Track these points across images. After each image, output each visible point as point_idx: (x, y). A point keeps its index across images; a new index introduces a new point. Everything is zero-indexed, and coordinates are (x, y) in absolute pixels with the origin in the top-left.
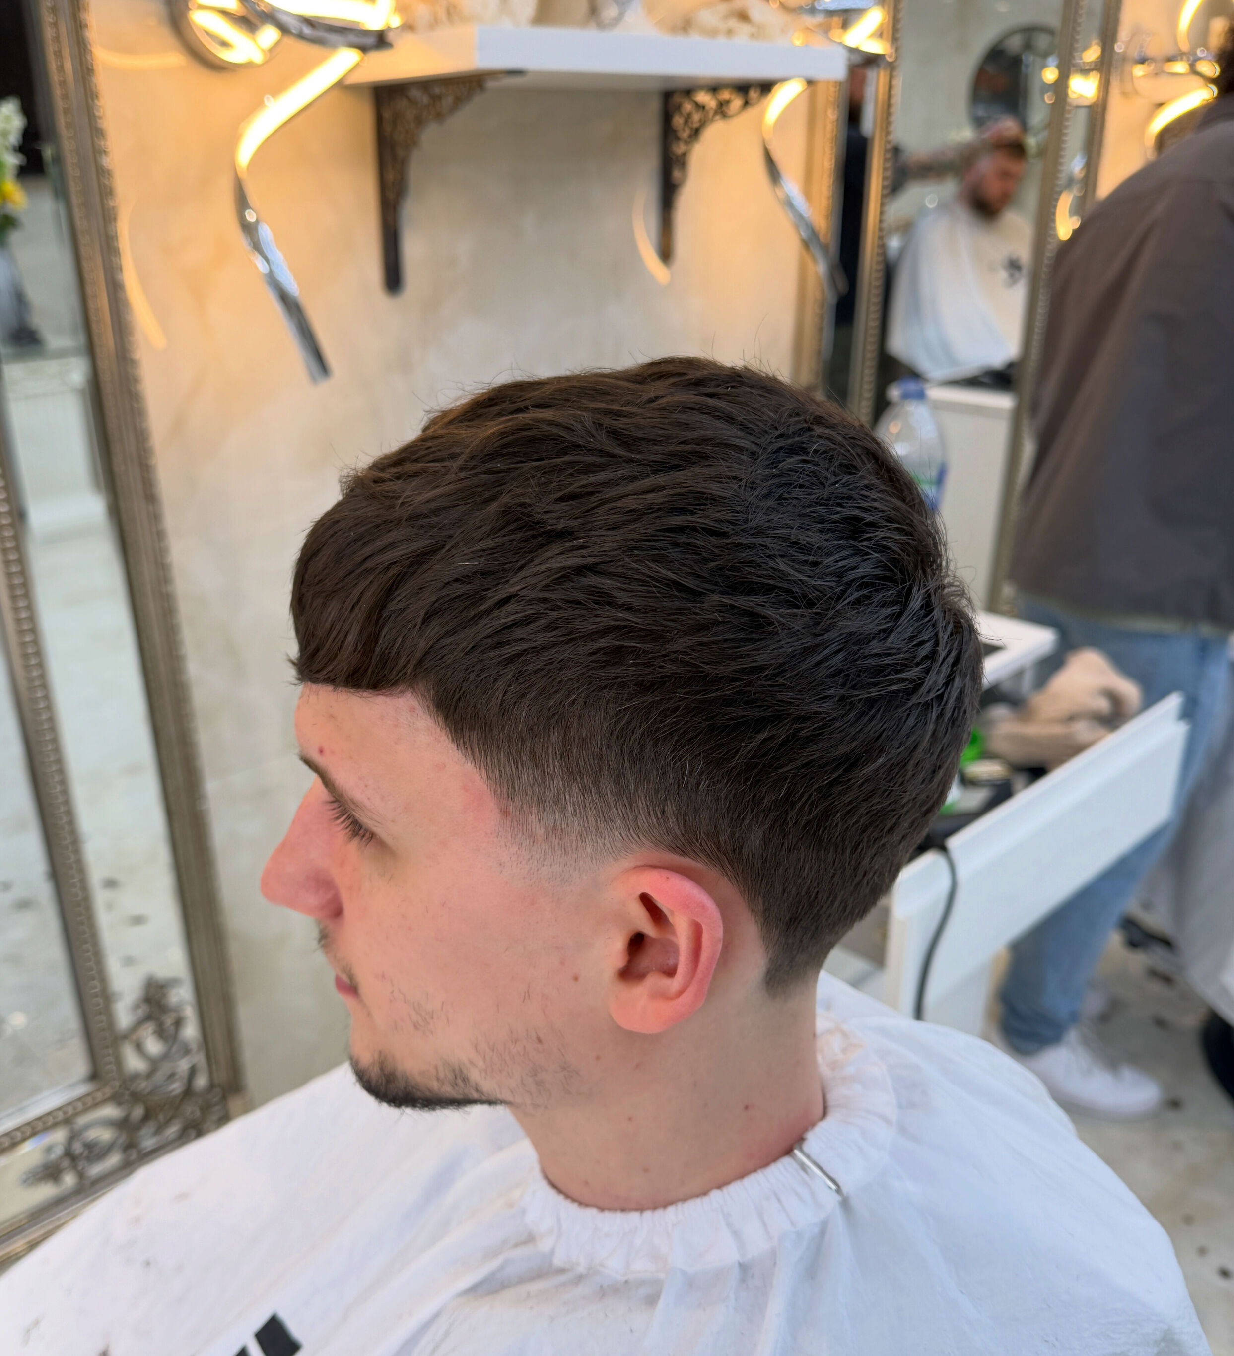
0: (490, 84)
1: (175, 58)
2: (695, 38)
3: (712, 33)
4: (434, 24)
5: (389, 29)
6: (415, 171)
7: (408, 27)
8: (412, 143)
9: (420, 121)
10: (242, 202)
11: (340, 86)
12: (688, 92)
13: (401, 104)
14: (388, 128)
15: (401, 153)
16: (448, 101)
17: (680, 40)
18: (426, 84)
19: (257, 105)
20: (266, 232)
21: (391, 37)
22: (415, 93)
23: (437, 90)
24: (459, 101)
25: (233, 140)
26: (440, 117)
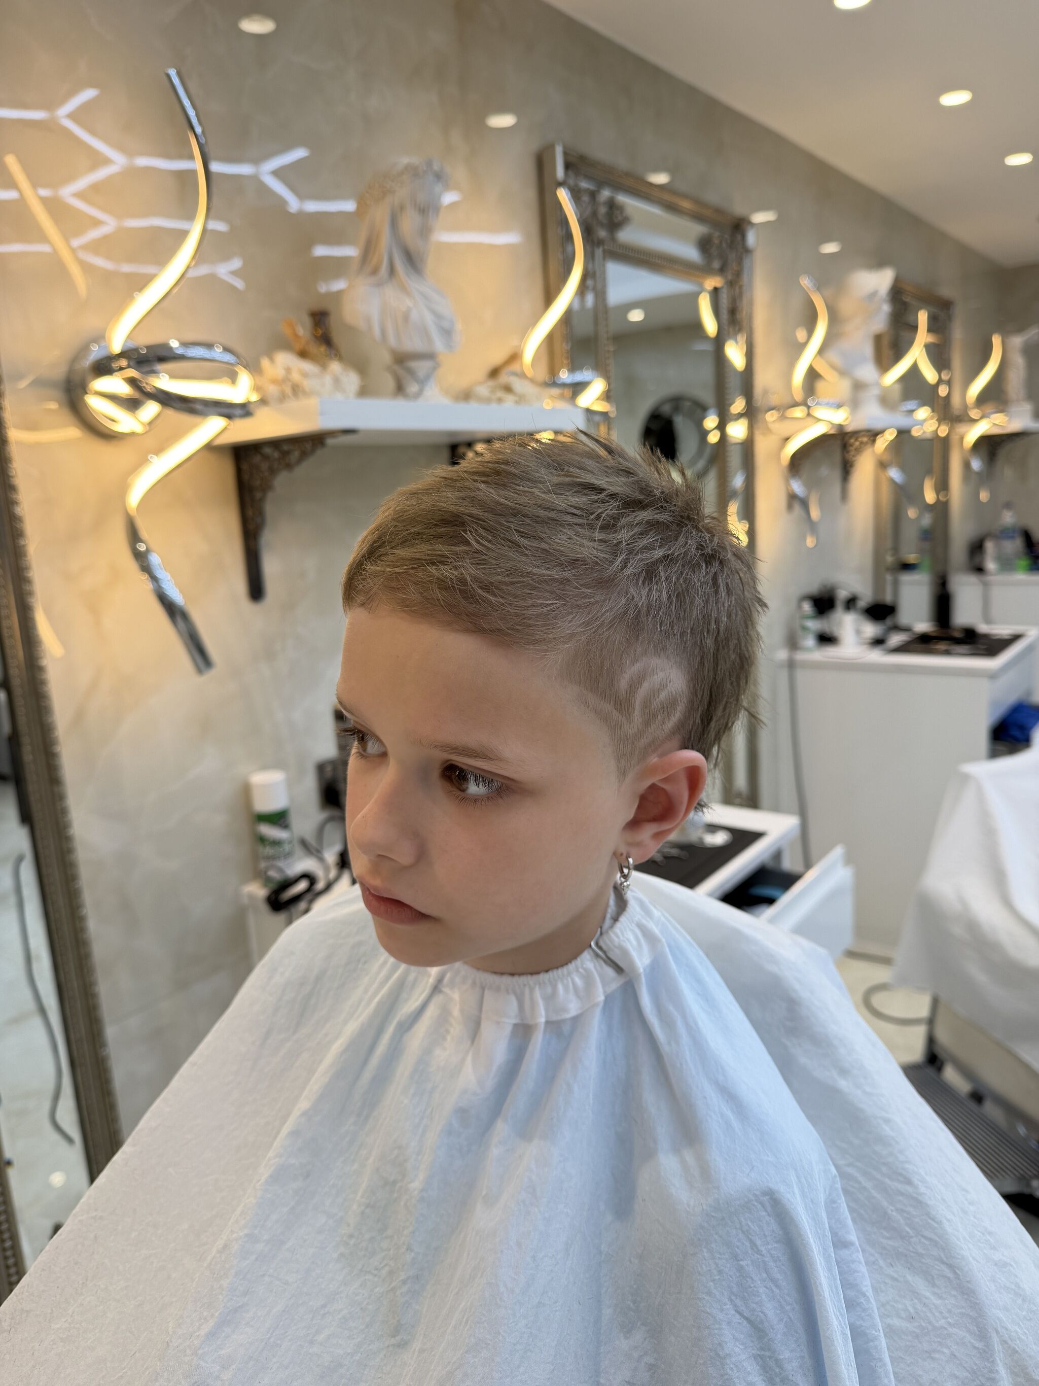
0: (330, 441)
1: (73, 432)
2: (473, 405)
3: (488, 401)
4: (283, 398)
5: (249, 403)
6: (269, 509)
7: (263, 402)
8: (266, 487)
9: (273, 472)
10: (134, 536)
11: (210, 447)
12: (470, 445)
13: (257, 459)
14: (246, 477)
15: (258, 495)
16: (296, 454)
17: (463, 407)
18: (276, 443)
19: (142, 462)
20: (155, 559)
21: (252, 407)
22: (267, 450)
23: (285, 447)
24: (304, 455)
25: (123, 489)
26: (289, 467)
